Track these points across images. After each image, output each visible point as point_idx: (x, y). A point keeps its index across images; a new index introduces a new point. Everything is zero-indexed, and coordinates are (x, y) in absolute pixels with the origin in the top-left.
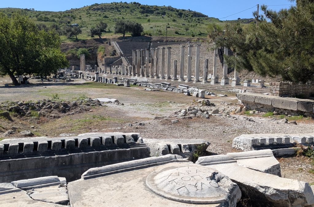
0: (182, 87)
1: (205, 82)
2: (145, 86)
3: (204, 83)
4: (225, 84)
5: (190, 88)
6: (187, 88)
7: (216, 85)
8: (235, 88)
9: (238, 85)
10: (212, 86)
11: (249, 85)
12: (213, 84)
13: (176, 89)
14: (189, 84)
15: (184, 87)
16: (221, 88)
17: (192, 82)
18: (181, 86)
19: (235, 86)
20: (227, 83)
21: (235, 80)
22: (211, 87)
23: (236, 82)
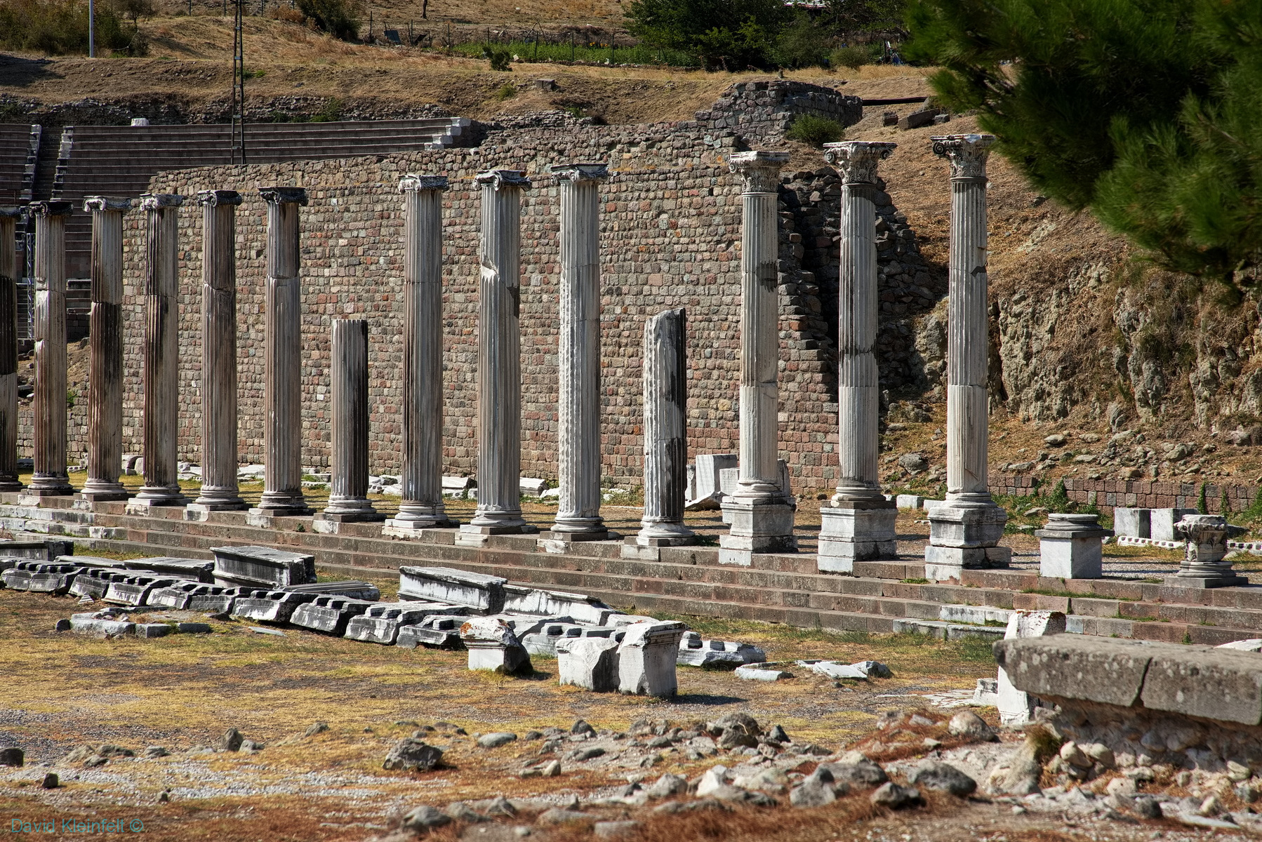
0: (438, 591)
1: (663, 543)
2: (49, 584)
3: (650, 554)
4: (859, 557)
5: (516, 604)
6: (484, 605)
7: (777, 566)
8: (962, 596)
9: (988, 564)
10: (732, 578)
11: (1086, 568)
12: (745, 559)
13: (377, 613)
14: (506, 558)
15: (459, 598)
16: (825, 603)
17: (534, 546)
18: (425, 579)
19: (956, 572)
20: (884, 549)
21: (959, 515)
22: (721, 594)
23: (968, 538)
